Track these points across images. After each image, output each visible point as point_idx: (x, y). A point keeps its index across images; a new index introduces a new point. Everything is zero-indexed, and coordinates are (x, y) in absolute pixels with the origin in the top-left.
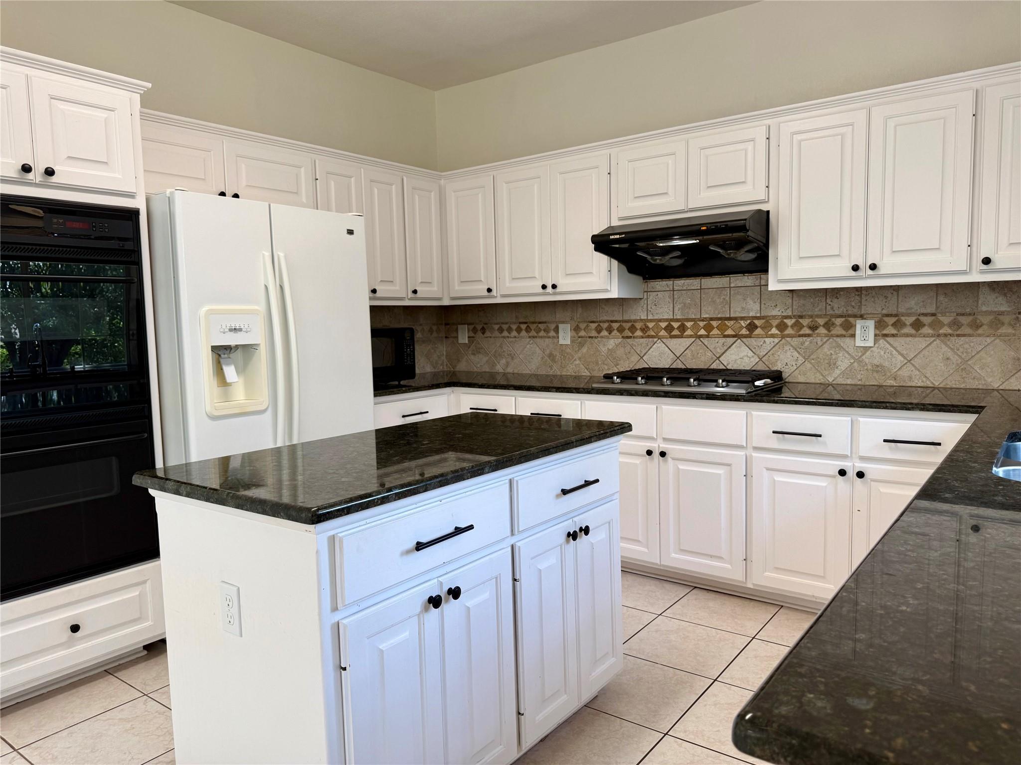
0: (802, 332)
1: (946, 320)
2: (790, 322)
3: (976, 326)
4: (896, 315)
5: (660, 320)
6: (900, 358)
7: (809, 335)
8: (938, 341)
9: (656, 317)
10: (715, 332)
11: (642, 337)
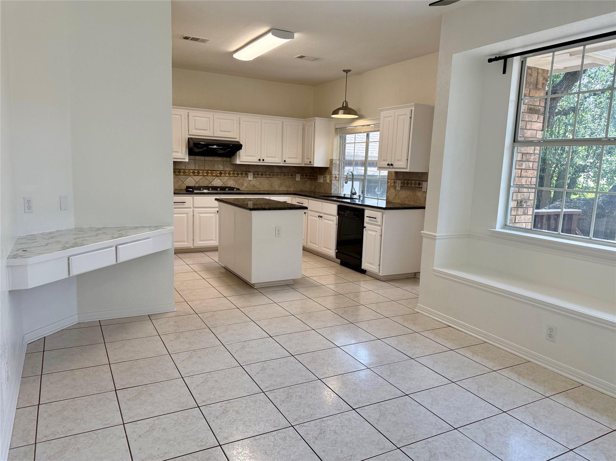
0: (235, 176)
1: (268, 173)
2: (232, 172)
3: (274, 175)
4: (257, 172)
5: (190, 170)
6: (259, 183)
7: (237, 177)
8: (266, 179)
9: (189, 169)
10: (210, 174)
11: (183, 175)
